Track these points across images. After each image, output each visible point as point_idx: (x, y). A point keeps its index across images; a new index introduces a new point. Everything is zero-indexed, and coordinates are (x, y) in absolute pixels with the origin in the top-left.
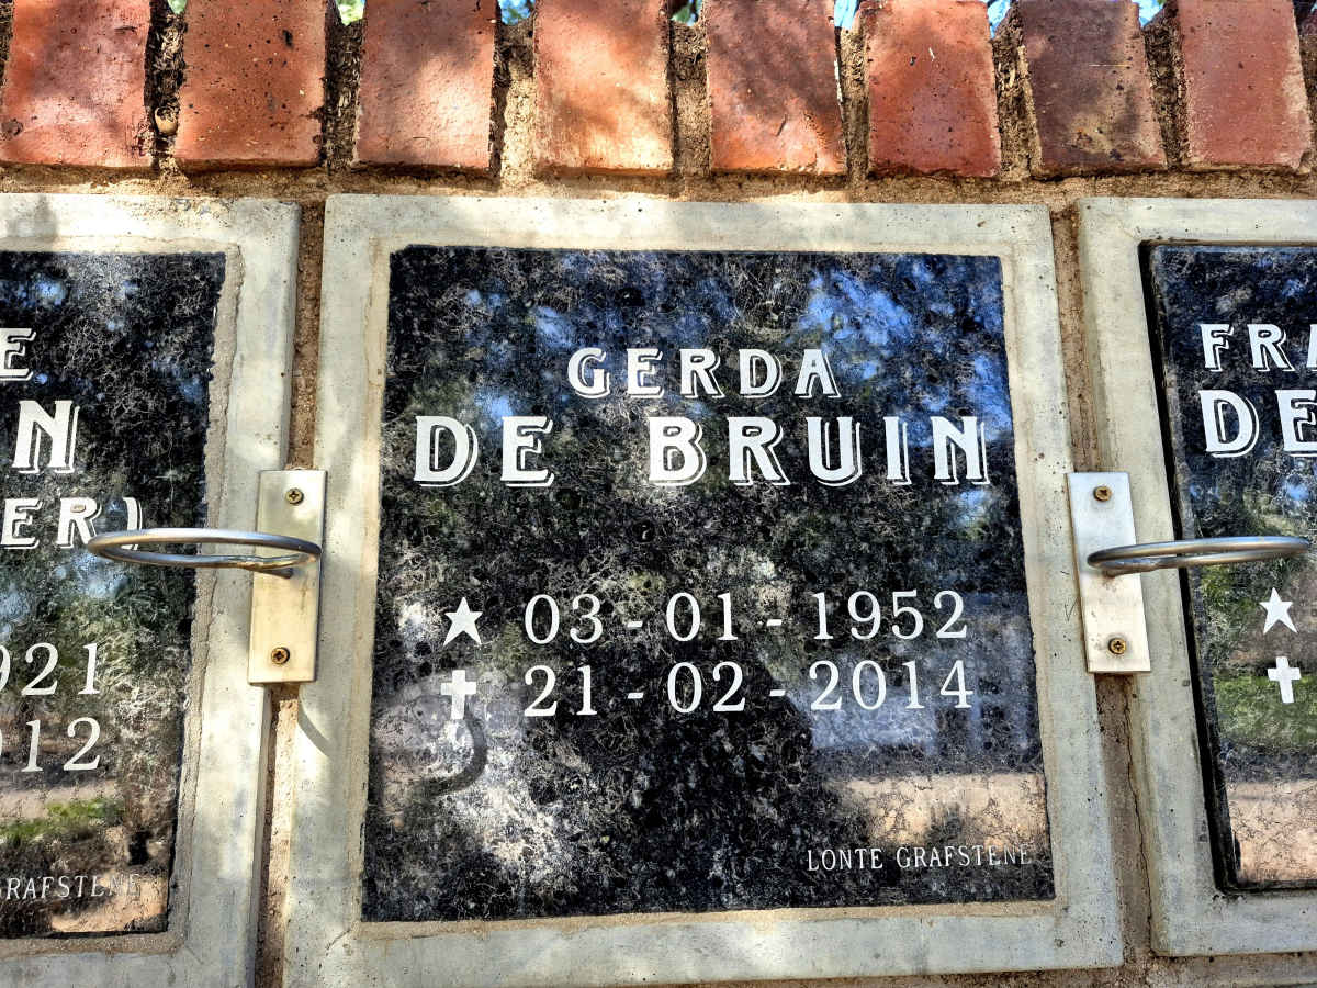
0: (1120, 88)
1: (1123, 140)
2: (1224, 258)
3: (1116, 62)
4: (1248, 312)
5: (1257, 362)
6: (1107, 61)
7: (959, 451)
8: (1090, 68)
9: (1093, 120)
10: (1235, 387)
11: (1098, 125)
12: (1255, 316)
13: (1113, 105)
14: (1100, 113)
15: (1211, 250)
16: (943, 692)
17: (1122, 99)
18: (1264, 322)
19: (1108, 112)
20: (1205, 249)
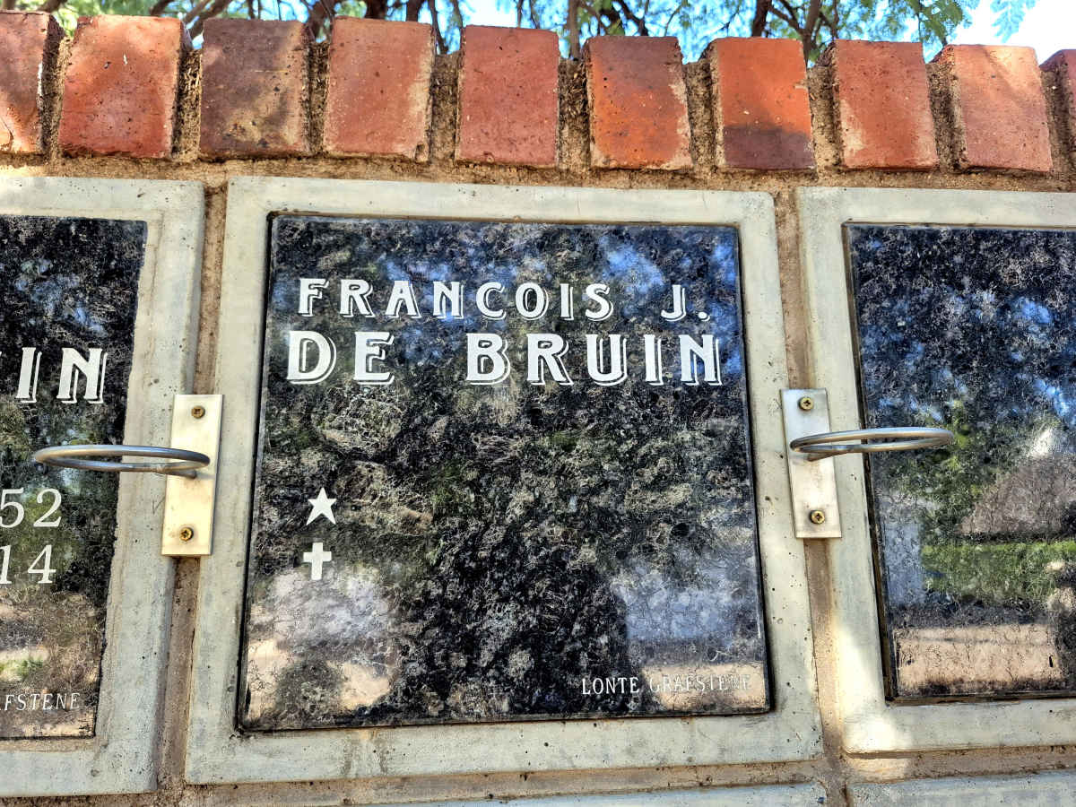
0: (277, 89)
1: (271, 131)
2: (331, 226)
3: (276, 69)
4: (344, 270)
5: (344, 309)
6: (269, 67)
7: (82, 376)
8: (254, 73)
9: (249, 114)
10: (322, 329)
11: (253, 118)
12: (349, 273)
13: (268, 103)
14: (256, 109)
15: (323, 220)
16: (30, 571)
17: (277, 99)
18: (356, 278)
19: (263, 108)
20: (317, 219)
